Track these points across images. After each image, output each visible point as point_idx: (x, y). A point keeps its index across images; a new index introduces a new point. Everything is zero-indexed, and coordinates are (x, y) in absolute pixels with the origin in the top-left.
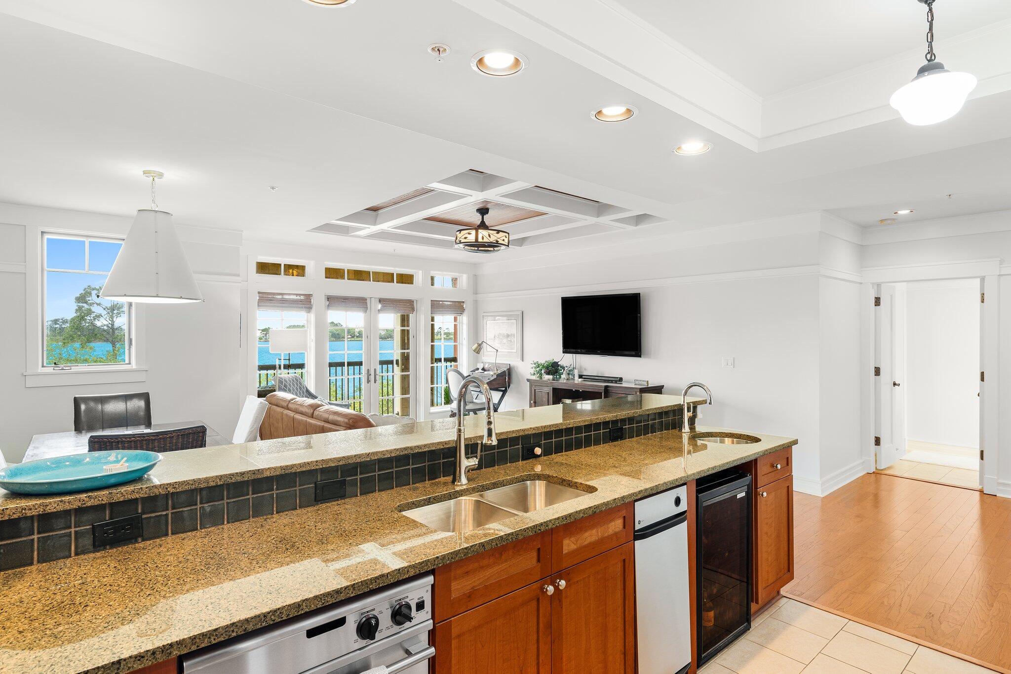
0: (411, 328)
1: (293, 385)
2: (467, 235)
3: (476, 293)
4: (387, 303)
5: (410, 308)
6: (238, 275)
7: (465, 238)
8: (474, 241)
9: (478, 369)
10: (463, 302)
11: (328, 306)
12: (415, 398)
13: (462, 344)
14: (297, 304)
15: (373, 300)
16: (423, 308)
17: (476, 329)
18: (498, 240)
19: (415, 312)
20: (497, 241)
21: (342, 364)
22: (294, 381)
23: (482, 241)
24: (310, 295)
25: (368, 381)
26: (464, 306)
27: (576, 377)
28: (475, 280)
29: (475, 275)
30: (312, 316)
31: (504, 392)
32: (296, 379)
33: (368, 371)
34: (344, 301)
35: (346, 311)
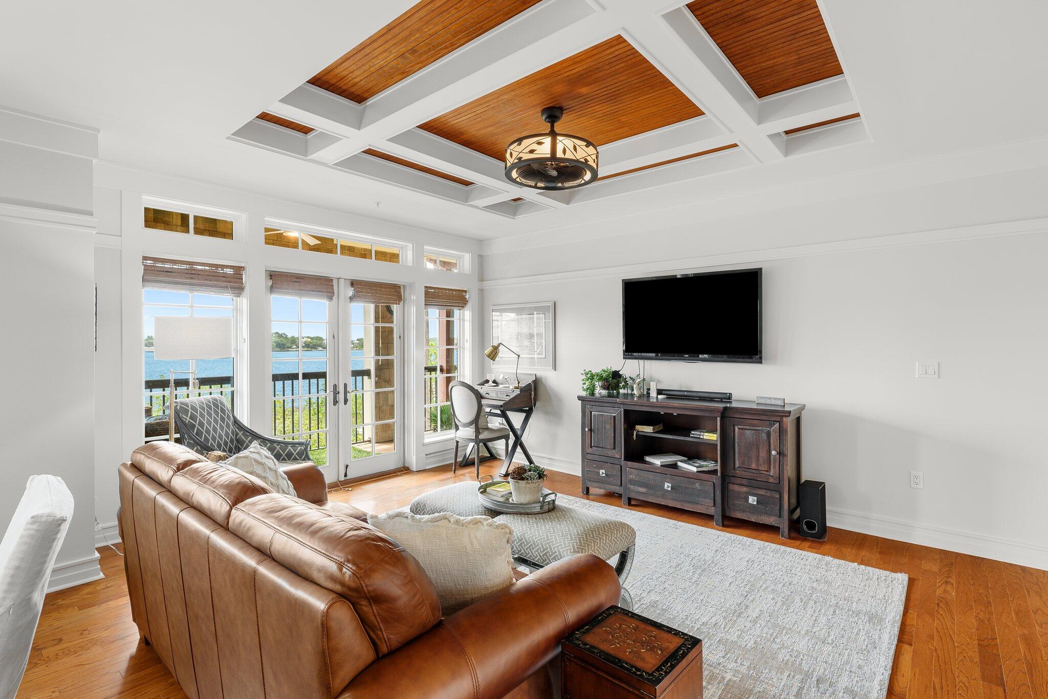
0: (396, 325)
1: (209, 414)
2: (535, 146)
3: (482, 280)
4: (361, 288)
5: (395, 296)
6: (90, 214)
7: (532, 151)
8: (549, 156)
9: (487, 381)
10: (465, 291)
11: (272, 287)
12: (402, 425)
13: (464, 348)
14: (218, 281)
15: (342, 281)
16: (413, 297)
17: (482, 328)
18: (588, 158)
19: (402, 303)
20: (586, 161)
21: (294, 377)
22: (210, 408)
23: (563, 156)
24: (241, 267)
25: (336, 402)
26: (467, 297)
27: (653, 394)
28: (481, 262)
29: (481, 256)
30: (244, 302)
31: (529, 413)
32: (214, 404)
33: (335, 386)
34: (297, 280)
35: (301, 295)
